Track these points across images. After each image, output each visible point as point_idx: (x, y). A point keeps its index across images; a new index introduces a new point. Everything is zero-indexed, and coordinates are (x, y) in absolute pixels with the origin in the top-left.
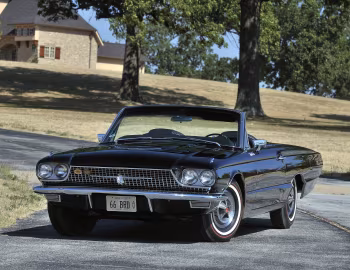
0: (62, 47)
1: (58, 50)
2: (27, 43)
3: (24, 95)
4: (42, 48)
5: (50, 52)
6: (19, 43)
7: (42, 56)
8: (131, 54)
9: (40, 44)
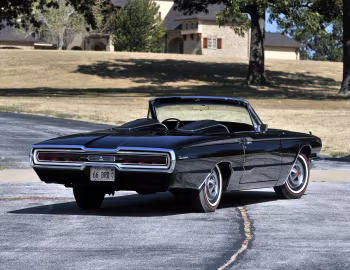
0: (223, 37)
1: (219, 41)
2: (192, 36)
3: (165, 84)
4: (205, 39)
5: (213, 43)
6: (185, 36)
7: (205, 47)
8: (257, 43)
9: (203, 36)
